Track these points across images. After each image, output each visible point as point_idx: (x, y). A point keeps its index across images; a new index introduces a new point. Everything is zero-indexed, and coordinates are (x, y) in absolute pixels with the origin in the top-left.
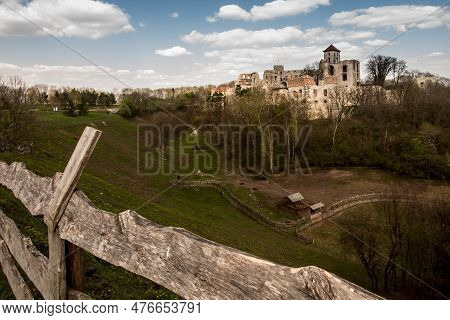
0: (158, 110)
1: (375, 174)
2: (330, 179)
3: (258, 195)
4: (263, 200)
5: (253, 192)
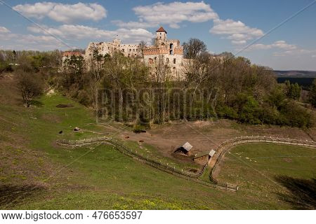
2: (197, 128)
4: (156, 150)
5: (140, 144)
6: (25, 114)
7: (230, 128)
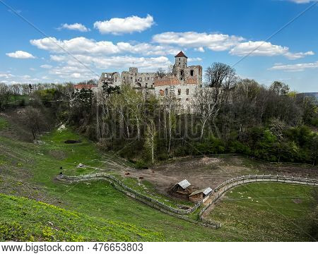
0: (22, 105)
1: (237, 160)
2: (203, 165)
3: (145, 183)
4: (153, 187)
5: (140, 180)
6: (33, 150)
7: (241, 165)
